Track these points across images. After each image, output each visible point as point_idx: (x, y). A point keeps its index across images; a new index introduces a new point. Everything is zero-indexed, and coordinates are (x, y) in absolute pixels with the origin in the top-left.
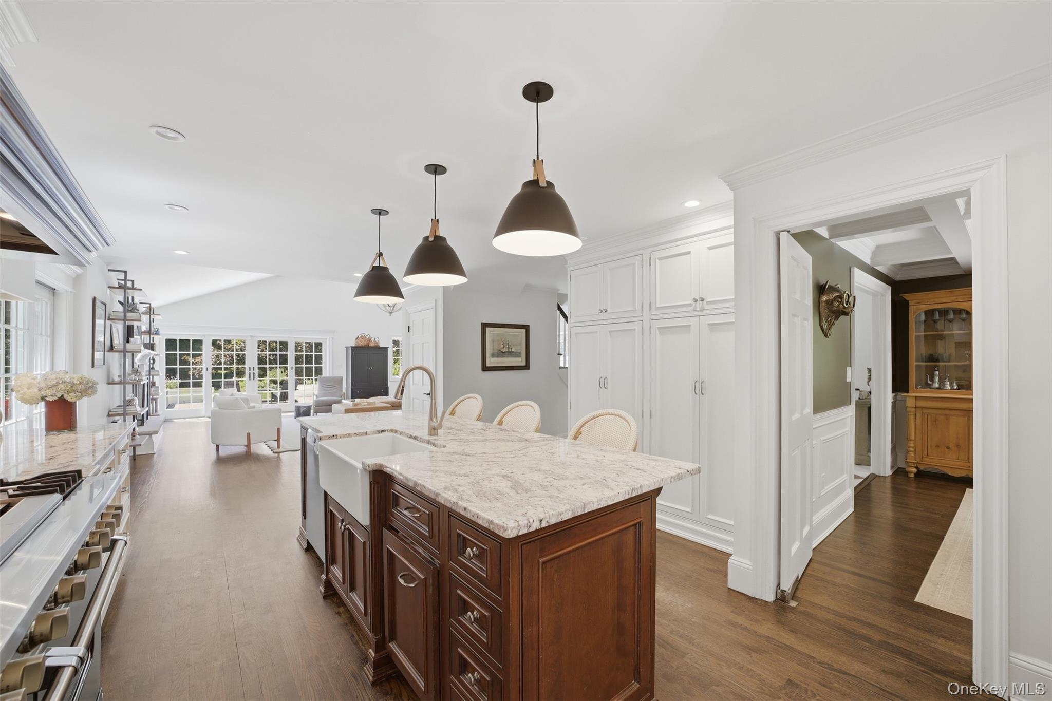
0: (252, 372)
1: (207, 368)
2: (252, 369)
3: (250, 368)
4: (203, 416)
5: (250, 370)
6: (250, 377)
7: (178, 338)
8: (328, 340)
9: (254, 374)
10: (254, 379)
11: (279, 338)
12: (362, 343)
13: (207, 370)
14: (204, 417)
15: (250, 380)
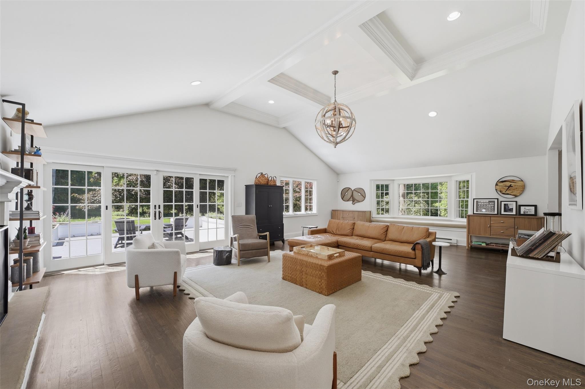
0: (157, 210)
1: (107, 207)
2: (157, 207)
3: (155, 206)
4: (102, 263)
5: (155, 209)
6: (155, 216)
7: (70, 169)
8: (229, 177)
9: (160, 212)
10: (159, 219)
11: (185, 173)
12: (263, 182)
13: (107, 209)
14: (103, 265)
15: (155, 219)
